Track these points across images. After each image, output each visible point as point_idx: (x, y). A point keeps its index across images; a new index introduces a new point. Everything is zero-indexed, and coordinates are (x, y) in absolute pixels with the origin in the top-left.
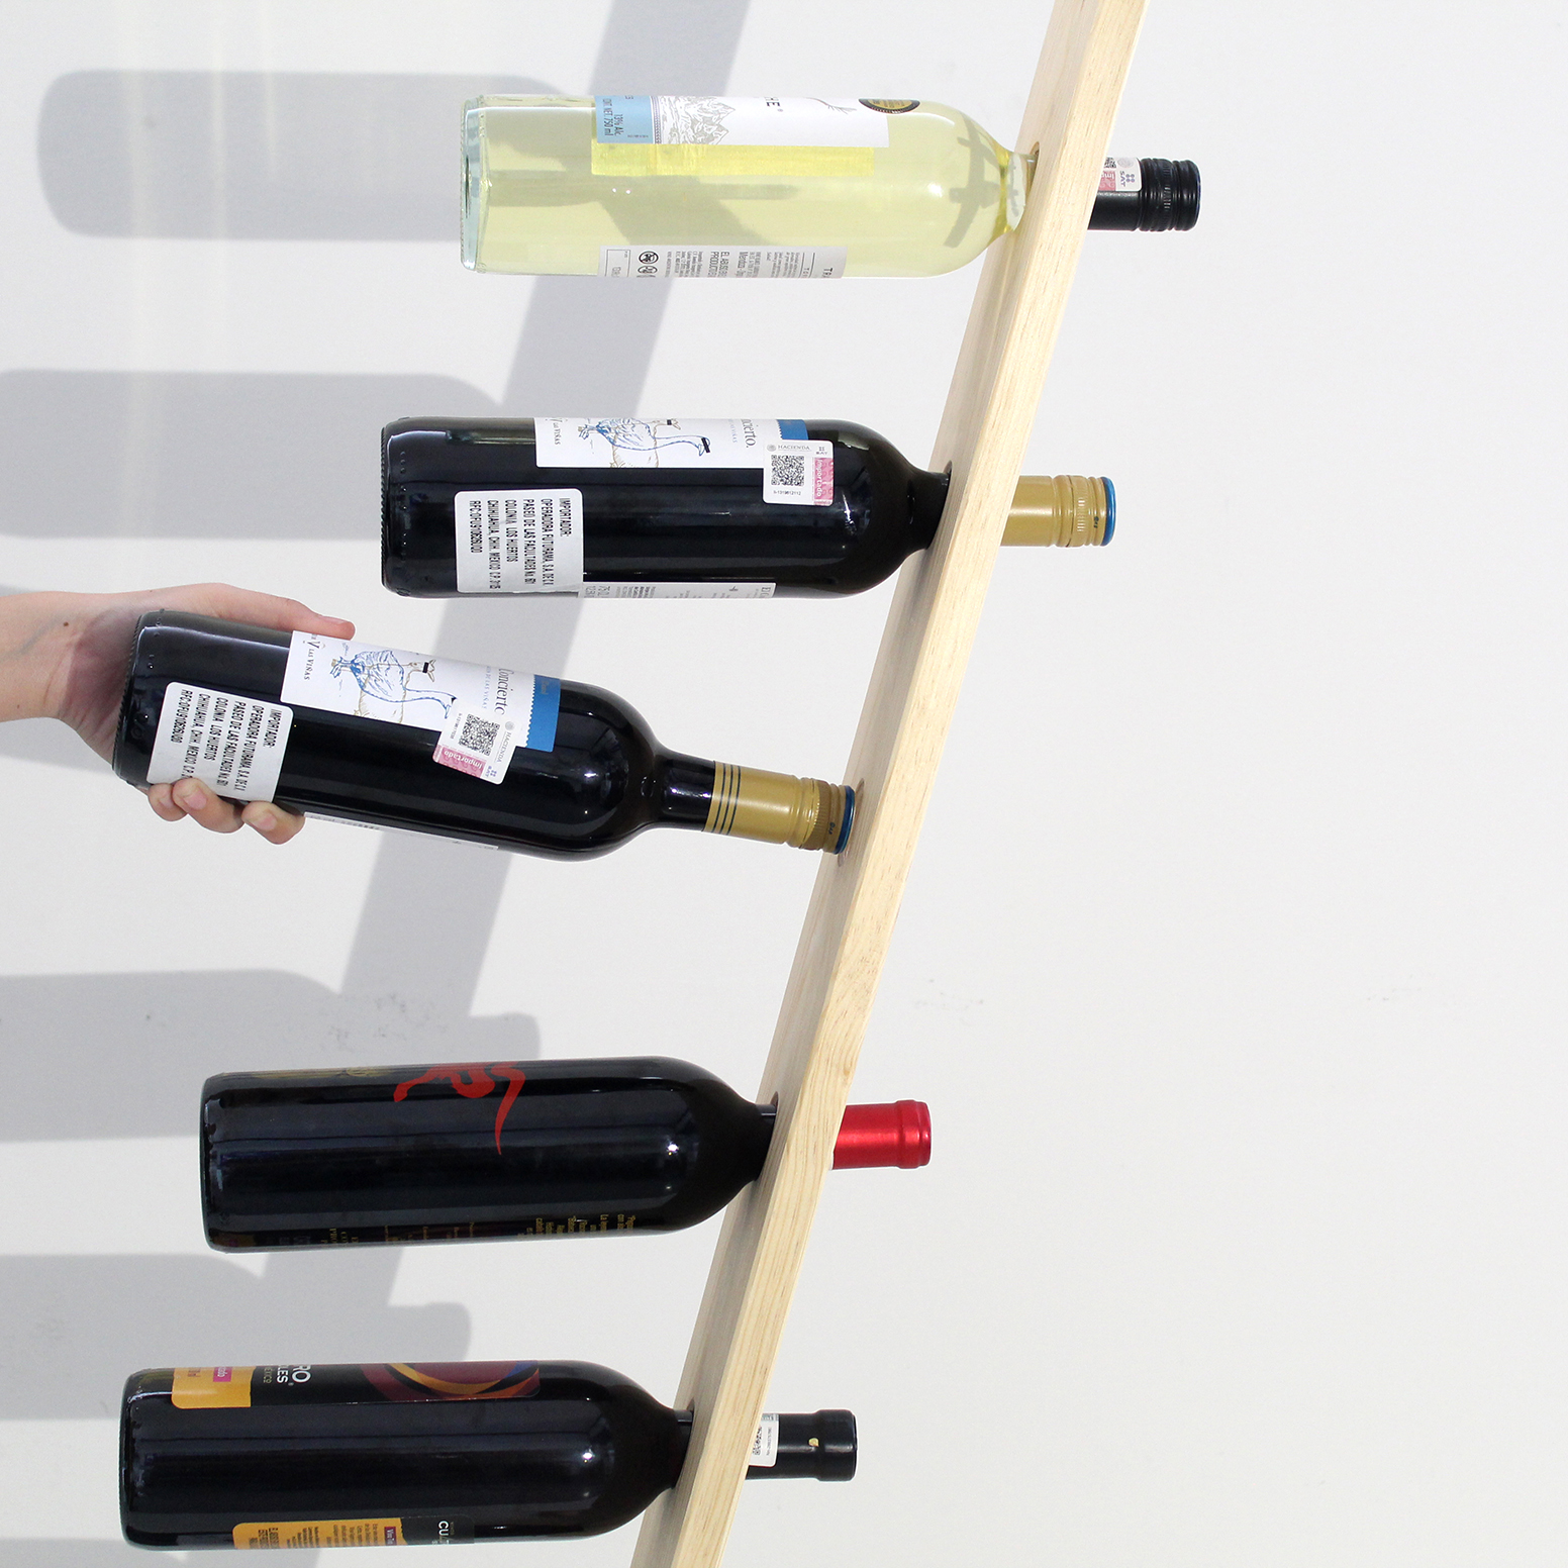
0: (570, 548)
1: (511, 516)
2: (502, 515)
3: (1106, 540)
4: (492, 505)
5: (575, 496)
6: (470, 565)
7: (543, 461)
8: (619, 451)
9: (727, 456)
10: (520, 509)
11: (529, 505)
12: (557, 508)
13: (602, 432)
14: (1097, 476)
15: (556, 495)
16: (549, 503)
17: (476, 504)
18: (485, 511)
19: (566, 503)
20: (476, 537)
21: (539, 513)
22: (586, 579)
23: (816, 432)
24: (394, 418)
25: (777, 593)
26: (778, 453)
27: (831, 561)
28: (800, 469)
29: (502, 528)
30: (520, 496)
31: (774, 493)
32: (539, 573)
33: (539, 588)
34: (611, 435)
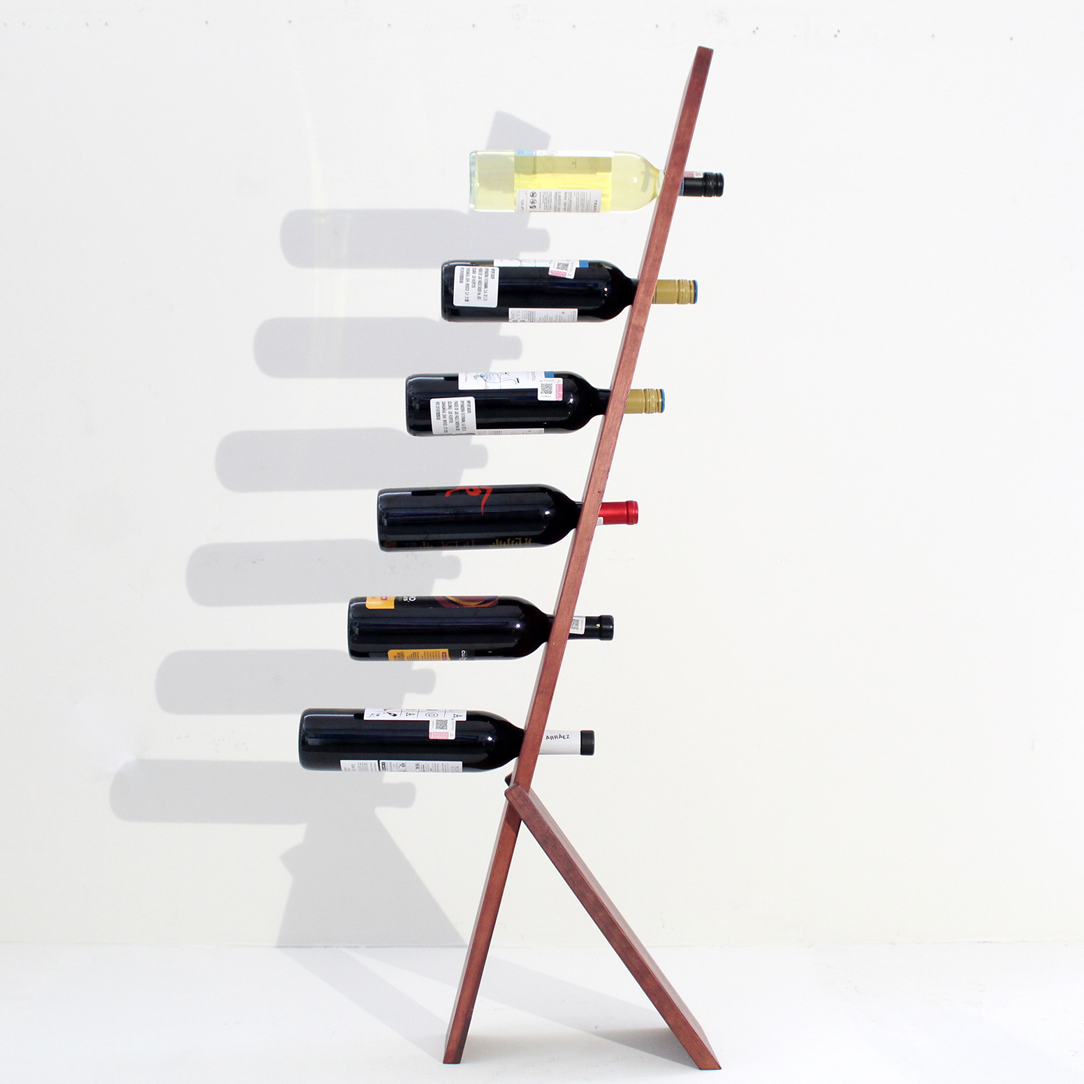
0: (471, 418)
1: (450, 407)
2: (447, 407)
3: (662, 411)
4: (443, 404)
5: (472, 399)
6: (436, 423)
7: (461, 388)
8: (487, 383)
9: (525, 384)
10: (453, 404)
11: (456, 403)
12: (466, 403)
13: (482, 377)
14: (659, 389)
15: (466, 399)
16: (463, 402)
17: (438, 403)
18: (441, 405)
19: (469, 402)
20: (438, 415)
21: (460, 406)
22: (477, 428)
23: (557, 375)
24: (410, 375)
25: (545, 432)
26: (543, 383)
27: (563, 418)
28: (551, 388)
29: (447, 411)
30: (453, 400)
31: (541, 397)
32: (460, 427)
33: (460, 431)
34: (485, 378)
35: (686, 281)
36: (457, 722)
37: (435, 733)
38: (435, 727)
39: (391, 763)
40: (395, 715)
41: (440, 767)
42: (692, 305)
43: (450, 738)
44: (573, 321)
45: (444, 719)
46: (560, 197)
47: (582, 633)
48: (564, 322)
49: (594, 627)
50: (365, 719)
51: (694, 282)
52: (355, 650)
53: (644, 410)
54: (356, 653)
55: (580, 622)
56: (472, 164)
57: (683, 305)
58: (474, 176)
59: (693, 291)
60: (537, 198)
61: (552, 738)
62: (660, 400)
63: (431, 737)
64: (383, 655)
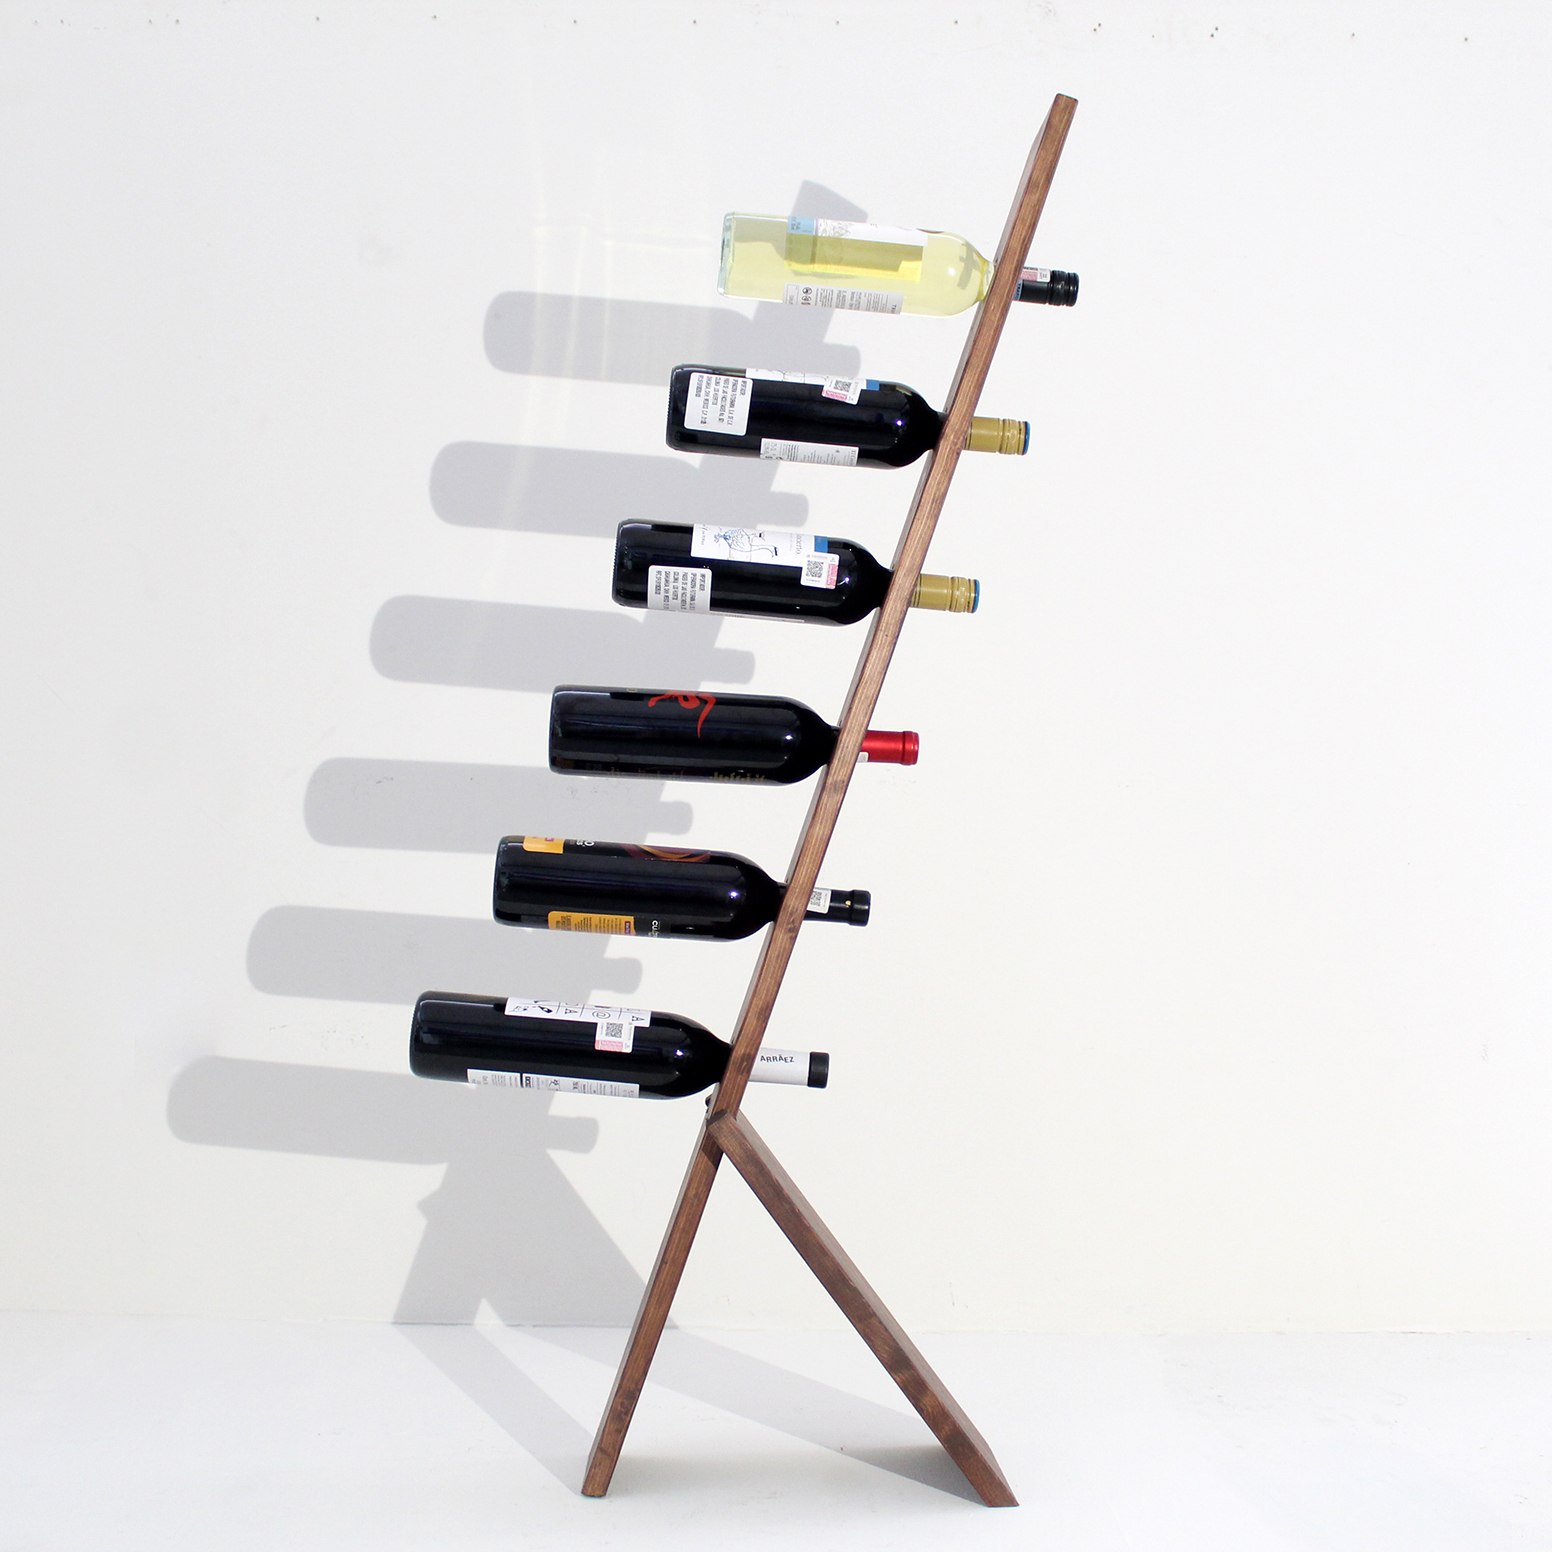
0: (705, 596)
1: (676, 580)
2: (671, 579)
3: (973, 611)
4: (667, 574)
5: (708, 573)
6: (654, 596)
7: (695, 553)
8: (733, 551)
9: (786, 559)
10: (680, 577)
11: (685, 575)
12: (699, 578)
13: (726, 539)
14: (972, 579)
15: (699, 571)
16: (695, 575)
17: (659, 572)
18: (663, 576)
19: (703, 576)
20: (658, 588)
21: (689, 579)
22: (712, 609)
23: (833, 546)
24: (624, 519)
26: (811, 559)
28: (821, 569)
29: (671, 585)
30: (681, 570)
31: (806, 580)
34: (730, 542)
35: (1013, 421)
36: (636, 1027)
37: (603, 1042)
38: (604, 1033)
39: (538, 1079)
40: (549, 1011)
41: (608, 1090)
42: (1020, 456)
43: (624, 1051)
44: (851, 465)
45: (619, 1022)
46: (844, 296)
47: (825, 911)
48: (838, 465)
49: (842, 905)
50: (506, 1013)
51: (1026, 424)
52: (501, 910)
53: (948, 607)
54: (503, 914)
55: (823, 897)
56: (727, 229)
57: (1007, 456)
58: (728, 246)
59: (1022, 436)
60: (812, 296)
61: (768, 1059)
62: (973, 595)
63: (598, 1047)
64: (541, 921)
